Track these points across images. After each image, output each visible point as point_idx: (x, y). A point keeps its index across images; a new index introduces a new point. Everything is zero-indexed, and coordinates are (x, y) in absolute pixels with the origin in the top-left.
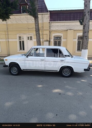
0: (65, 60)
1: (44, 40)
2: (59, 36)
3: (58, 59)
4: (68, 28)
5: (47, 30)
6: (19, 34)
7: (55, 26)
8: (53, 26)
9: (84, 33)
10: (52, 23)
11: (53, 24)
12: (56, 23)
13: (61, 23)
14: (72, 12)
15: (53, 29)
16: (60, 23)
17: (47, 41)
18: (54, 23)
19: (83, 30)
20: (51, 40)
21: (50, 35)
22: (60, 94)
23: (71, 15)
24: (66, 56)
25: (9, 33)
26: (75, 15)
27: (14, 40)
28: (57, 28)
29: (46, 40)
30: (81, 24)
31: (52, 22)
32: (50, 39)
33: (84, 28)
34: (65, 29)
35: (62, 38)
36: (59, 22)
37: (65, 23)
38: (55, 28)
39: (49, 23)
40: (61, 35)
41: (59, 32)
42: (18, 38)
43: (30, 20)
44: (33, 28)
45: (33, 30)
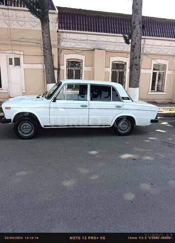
0: (123, 105)
2: (78, 61)
3: (112, 104)
4: (94, 46)
7: (70, 39)
8: (64, 40)
9: (133, 59)
10: (63, 32)
11: (64, 35)
12: (71, 34)
13: (81, 35)
14: (100, 15)
15: (65, 46)
16: (79, 35)
18: (67, 33)
19: (131, 53)
20: (61, 68)
21: (59, 57)
22: (134, 159)
23: (99, 21)
26: (106, 21)
28: (73, 45)
30: (127, 42)
31: (63, 30)
32: (59, 65)
33: (132, 50)
34: (89, 47)
35: (83, 65)
36: (77, 31)
37: (89, 36)
38: (68, 43)
39: (58, 31)
40: (81, 59)
41: (76, 53)
43: (15, 22)
44: (22, 40)
45: (22, 43)
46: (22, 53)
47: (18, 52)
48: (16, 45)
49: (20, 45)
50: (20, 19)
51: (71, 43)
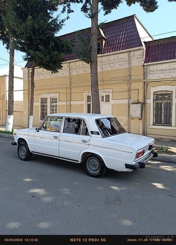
0: (89, 140)
1: (132, 101)
2: (167, 93)
5: (138, 81)
6: (88, 91)
7: (157, 71)
8: (151, 72)
10: (149, 65)
11: (151, 68)
12: (158, 66)
15: (153, 78)
16: (168, 65)
17: (138, 103)
18: (154, 65)
20: (148, 101)
21: (145, 91)
22: (34, 197)
24: (92, 132)
25: (73, 90)
27: (79, 103)
28: (161, 76)
29: (137, 101)
31: (150, 63)
32: (144, 98)
35: (174, 97)
38: (156, 75)
39: (144, 66)
40: (171, 90)
41: (165, 84)
42: (85, 99)
43: (107, 65)
44: (112, 79)
45: (111, 82)
46: (111, 90)
47: (107, 90)
48: (107, 84)
49: (110, 84)
50: (111, 62)
51: (159, 75)
